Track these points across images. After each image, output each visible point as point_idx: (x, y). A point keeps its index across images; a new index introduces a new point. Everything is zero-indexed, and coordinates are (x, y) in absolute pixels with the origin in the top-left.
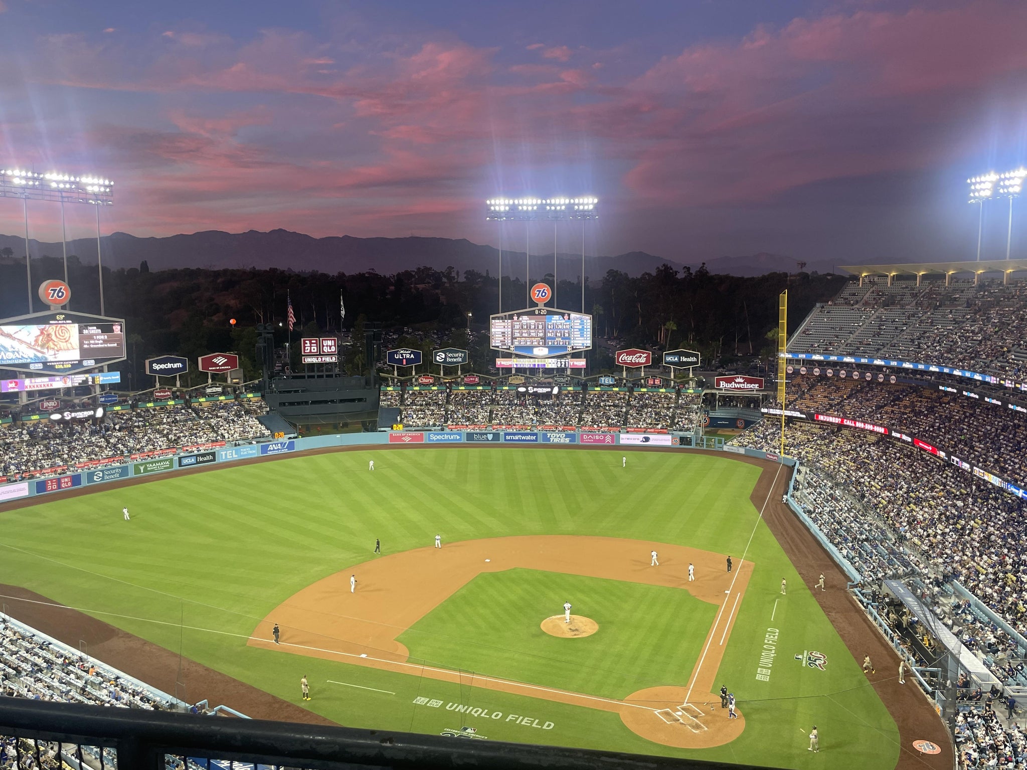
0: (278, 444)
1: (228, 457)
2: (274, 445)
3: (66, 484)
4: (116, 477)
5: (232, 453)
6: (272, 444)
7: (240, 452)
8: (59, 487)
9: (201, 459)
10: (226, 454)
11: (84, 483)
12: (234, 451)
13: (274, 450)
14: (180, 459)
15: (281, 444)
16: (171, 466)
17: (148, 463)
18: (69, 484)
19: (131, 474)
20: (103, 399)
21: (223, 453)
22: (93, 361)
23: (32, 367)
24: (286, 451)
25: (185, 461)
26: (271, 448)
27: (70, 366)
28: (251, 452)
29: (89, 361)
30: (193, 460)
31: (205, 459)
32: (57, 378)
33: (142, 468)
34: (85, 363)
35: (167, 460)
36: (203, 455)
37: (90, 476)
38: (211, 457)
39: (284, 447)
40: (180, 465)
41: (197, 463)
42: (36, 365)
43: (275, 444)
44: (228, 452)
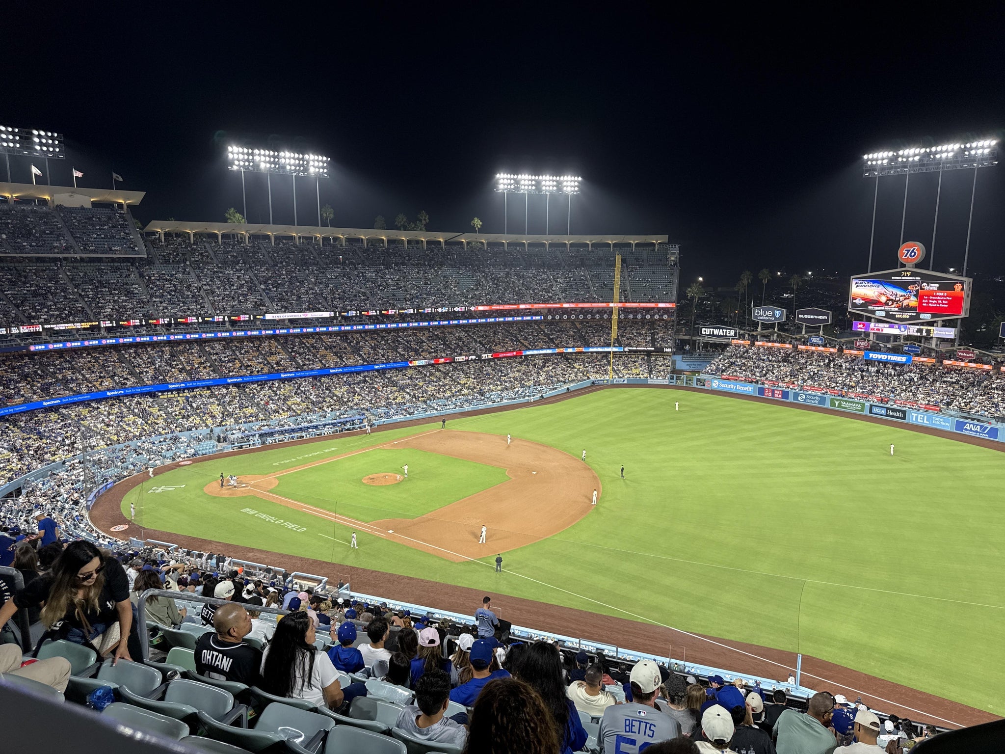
0: (977, 425)
1: (919, 420)
2: (972, 425)
3: (778, 396)
4: (815, 403)
5: (923, 418)
6: (970, 424)
7: (933, 420)
8: (773, 395)
9: (891, 413)
10: (917, 417)
11: (791, 399)
12: (926, 417)
13: (971, 430)
14: (871, 406)
15: (981, 427)
16: (862, 410)
17: (844, 401)
18: (780, 396)
19: (827, 405)
20: (906, 348)
21: (915, 415)
22: (929, 316)
23: (877, 313)
24: (986, 437)
25: (875, 410)
26: (968, 427)
27: (908, 317)
28: (943, 424)
29: (926, 315)
30: (883, 412)
31: (895, 414)
32: (896, 326)
33: (837, 403)
34: (922, 316)
35: (860, 403)
36: (894, 410)
37: (796, 395)
38: (901, 415)
39: (984, 430)
40: (871, 412)
41: (887, 415)
42: (881, 312)
43: (974, 425)
44: (919, 416)
